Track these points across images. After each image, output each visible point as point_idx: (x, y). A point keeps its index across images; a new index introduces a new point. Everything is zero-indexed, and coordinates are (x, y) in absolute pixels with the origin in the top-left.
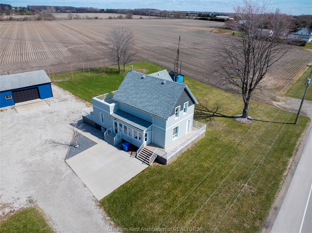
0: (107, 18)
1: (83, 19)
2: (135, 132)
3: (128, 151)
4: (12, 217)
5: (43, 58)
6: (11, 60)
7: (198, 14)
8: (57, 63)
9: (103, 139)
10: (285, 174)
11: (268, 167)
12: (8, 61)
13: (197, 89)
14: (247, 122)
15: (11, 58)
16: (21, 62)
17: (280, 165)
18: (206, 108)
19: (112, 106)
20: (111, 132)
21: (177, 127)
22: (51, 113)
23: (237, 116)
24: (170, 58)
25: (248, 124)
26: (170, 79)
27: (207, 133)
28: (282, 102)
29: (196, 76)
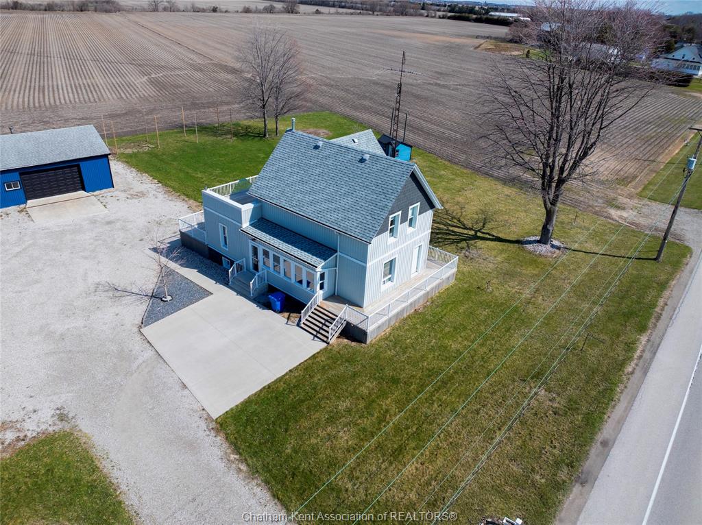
0: (240, 10)
1: (184, 11)
2: (298, 270)
3: (281, 312)
4: (21, 450)
5: (92, 100)
6: (18, 102)
7: (449, 6)
8: (124, 112)
9: (226, 284)
10: (629, 369)
11: (593, 353)
12: (10, 103)
13: (440, 176)
14: (550, 254)
15: (19, 97)
16: (40, 106)
17: (620, 349)
18: (459, 221)
19: (247, 209)
20: (245, 270)
21: (391, 261)
22: (109, 223)
23: (529, 239)
24: (381, 104)
25: (551, 257)
26: (380, 151)
27: (460, 276)
28: (631, 211)
29: (438, 147)
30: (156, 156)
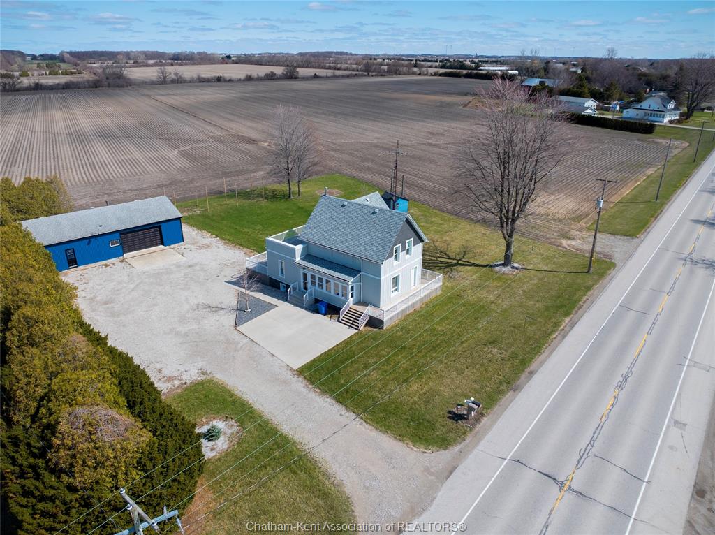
0: (243, 79)
1: (190, 82)
2: (336, 286)
3: (325, 315)
5: (138, 173)
7: (440, 61)
8: (169, 182)
9: (286, 300)
10: (554, 336)
11: (531, 329)
13: (432, 222)
14: (510, 273)
18: (445, 254)
19: (299, 248)
20: (297, 290)
21: (396, 277)
23: (497, 263)
25: (512, 274)
26: (385, 206)
27: (445, 288)
28: (579, 241)
29: (430, 199)
30: (208, 217)
